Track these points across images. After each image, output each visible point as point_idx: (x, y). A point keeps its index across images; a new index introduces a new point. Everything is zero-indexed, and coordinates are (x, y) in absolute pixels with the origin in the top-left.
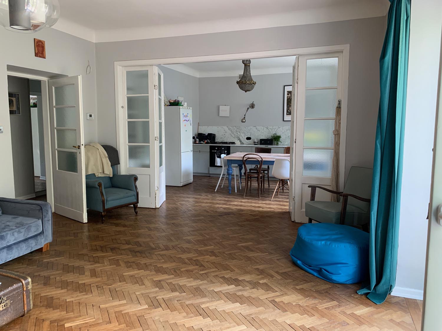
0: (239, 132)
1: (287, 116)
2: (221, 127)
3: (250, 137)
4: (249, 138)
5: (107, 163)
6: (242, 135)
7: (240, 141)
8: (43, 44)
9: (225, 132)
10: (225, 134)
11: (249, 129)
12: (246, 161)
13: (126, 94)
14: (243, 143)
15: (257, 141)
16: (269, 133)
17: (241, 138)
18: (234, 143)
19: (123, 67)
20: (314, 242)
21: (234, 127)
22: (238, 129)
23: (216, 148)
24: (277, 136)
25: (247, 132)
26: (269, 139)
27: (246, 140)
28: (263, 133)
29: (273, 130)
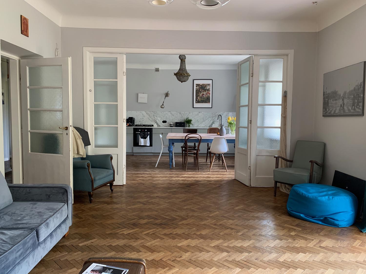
0: (156, 117)
1: (196, 104)
2: (140, 112)
3: (165, 120)
4: (165, 122)
5: (81, 144)
6: (159, 119)
7: (157, 124)
8: (27, 22)
9: (143, 116)
10: (143, 118)
11: (165, 114)
12: (188, 140)
13: (93, 78)
14: (159, 125)
15: (173, 124)
16: (181, 118)
17: (158, 121)
18: (153, 126)
19: (90, 52)
20: (319, 198)
21: (152, 112)
22: (155, 113)
23: (140, 130)
24: (189, 120)
25: (163, 116)
26: (183, 122)
27: (162, 123)
28: (177, 117)
29: (185, 115)
